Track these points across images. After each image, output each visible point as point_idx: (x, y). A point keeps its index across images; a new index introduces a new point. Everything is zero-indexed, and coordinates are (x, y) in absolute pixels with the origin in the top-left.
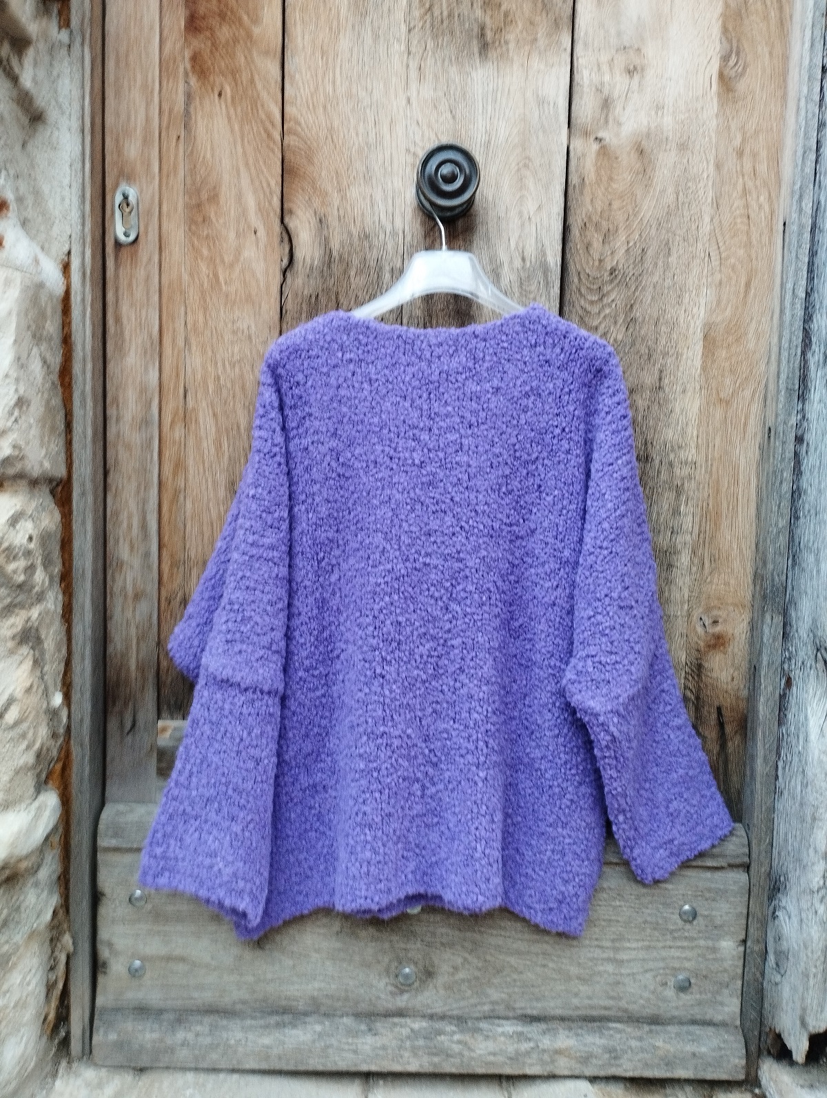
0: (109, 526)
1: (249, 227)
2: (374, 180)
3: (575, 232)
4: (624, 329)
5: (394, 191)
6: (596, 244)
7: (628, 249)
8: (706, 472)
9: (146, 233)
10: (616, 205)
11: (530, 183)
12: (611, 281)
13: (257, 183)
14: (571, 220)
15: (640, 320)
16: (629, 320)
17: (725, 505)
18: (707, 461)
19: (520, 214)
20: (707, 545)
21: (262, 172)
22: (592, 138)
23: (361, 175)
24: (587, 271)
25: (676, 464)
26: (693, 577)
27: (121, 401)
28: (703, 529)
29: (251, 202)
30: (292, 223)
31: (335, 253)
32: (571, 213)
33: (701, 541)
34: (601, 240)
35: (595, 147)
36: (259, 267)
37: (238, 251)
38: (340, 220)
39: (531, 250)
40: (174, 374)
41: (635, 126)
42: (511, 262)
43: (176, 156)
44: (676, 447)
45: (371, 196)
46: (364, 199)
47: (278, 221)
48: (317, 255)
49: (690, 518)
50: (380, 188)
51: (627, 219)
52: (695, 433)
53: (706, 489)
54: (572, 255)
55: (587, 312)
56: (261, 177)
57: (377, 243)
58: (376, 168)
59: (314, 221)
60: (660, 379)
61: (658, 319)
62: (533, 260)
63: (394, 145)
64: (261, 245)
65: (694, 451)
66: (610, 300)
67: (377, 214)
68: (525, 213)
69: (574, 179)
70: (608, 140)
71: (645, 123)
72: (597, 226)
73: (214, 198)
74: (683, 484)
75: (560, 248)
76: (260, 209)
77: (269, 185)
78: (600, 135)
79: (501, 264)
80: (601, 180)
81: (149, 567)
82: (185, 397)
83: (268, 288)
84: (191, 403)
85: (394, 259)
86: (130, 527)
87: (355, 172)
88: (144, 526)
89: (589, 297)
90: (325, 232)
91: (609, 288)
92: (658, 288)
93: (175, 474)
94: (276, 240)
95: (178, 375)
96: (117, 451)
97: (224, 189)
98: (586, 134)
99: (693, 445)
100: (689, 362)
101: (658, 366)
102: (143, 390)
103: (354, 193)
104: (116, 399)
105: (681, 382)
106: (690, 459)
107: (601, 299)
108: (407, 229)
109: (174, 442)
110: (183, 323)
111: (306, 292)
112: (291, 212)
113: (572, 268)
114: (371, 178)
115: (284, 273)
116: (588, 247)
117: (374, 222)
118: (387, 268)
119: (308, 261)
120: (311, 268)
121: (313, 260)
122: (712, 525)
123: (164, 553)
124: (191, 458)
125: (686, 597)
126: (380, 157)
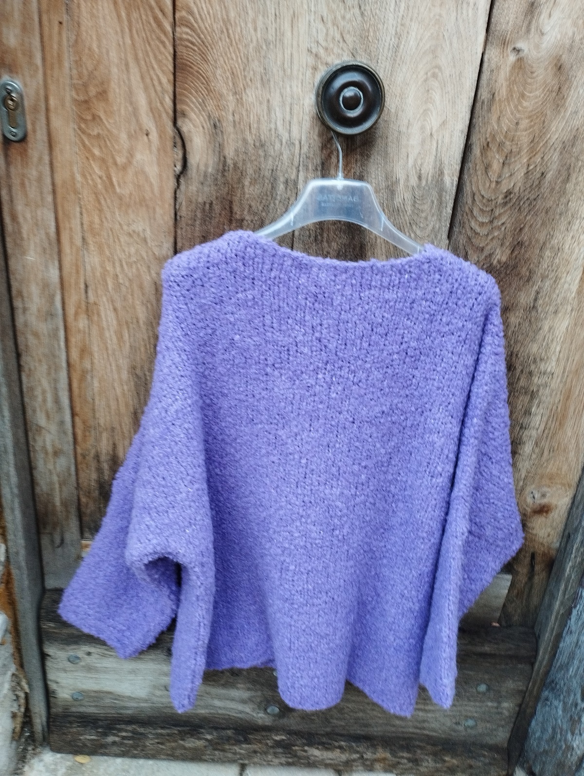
0: (26, 400)
1: (141, 129)
2: (272, 83)
3: (476, 151)
4: (510, 252)
5: (292, 97)
6: (496, 166)
7: (528, 172)
8: (561, 381)
9: (34, 131)
10: (524, 124)
11: (437, 96)
12: (505, 204)
13: (148, 80)
14: (474, 139)
15: (527, 243)
16: (516, 243)
17: (572, 409)
18: (564, 372)
19: (423, 128)
20: (549, 438)
21: (153, 68)
22: (510, 49)
23: (259, 77)
24: (483, 193)
25: (536, 373)
26: (531, 463)
27: (25, 294)
28: (548, 427)
29: (142, 100)
30: (186, 127)
31: (229, 162)
32: (476, 130)
33: (545, 435)
34: (501, 161)
35: (512, 58)
36: (152, 171)
37: (131, 154)
38: (234, 127)
39: (428, 169)
40: (74, 271)
41: (559, 37)
42: (407, 179)
43: (60, 44)
44: (538, 360)
45: (268, 101)
46: (261, 103)
47: (170, 124)
48: (211, 162)
49: (538, 418)
50: (278, 91)
51: (532, 141)
52: (558, 349)
53: (558, 396)
54: (470, 176)
55: (477, 234)
56: (152, 72)
57: (272, 153)
58: (275, 70)
59: (208, 126)
60: (536, 300)
61: (544, 243)
62: (430, 179)
63: (295, 43)
64: (154, 149)
65: (554, 364)
66: (500, 223)
67: (273, 121)
68: (428, 128)
69: (484, 94)
70: (526, 51)
71: (570, 34)
72: (501, 145)
73: (103, 95)
74: (538, 391)
75: (458, 168)
76: (151, 109)
77: (160, 83)
78: (520, 45)
79: (397, 182)
80: (512, 96)
81: (65, 433)
82: (86, 292)
83: (162, 192)
84: (92, 298)
85: (289, 170)
86: (45, 401)
87: (252, 73)
88: (57, 401)
89: (480, 219)
90: (219, 139)
91: (502, 211)
92: (551, 213)
93: (81, 358)
94: (169, 144)
95: (78, 272)
96: (26, 338)
97: (113, 85)
98: (504, 43)
99: (554, 359)
100: (566, 286)
101: (536, 288)
102: (45, 286)
103: (251, 96)
104: (20, 293)
105: (555, 303)
106: (549, 370)
107: (491, 222)
108: (304, 138)
109: (79, 331)
110: (79, 222)
111: (200, 200)
112: (184, 115)
113: (467, 189)
114: (269, 80)
115: (178, 178)
116: (487, 167)
117: (270, 130)
118: (282, 179)
119: (202, 168)
120: (205, 176)
121: (206, 166)
122: (558, 423)
123: (77, 419)
124: (95, 345)
125: (523, 476)
126: (280, 56)
